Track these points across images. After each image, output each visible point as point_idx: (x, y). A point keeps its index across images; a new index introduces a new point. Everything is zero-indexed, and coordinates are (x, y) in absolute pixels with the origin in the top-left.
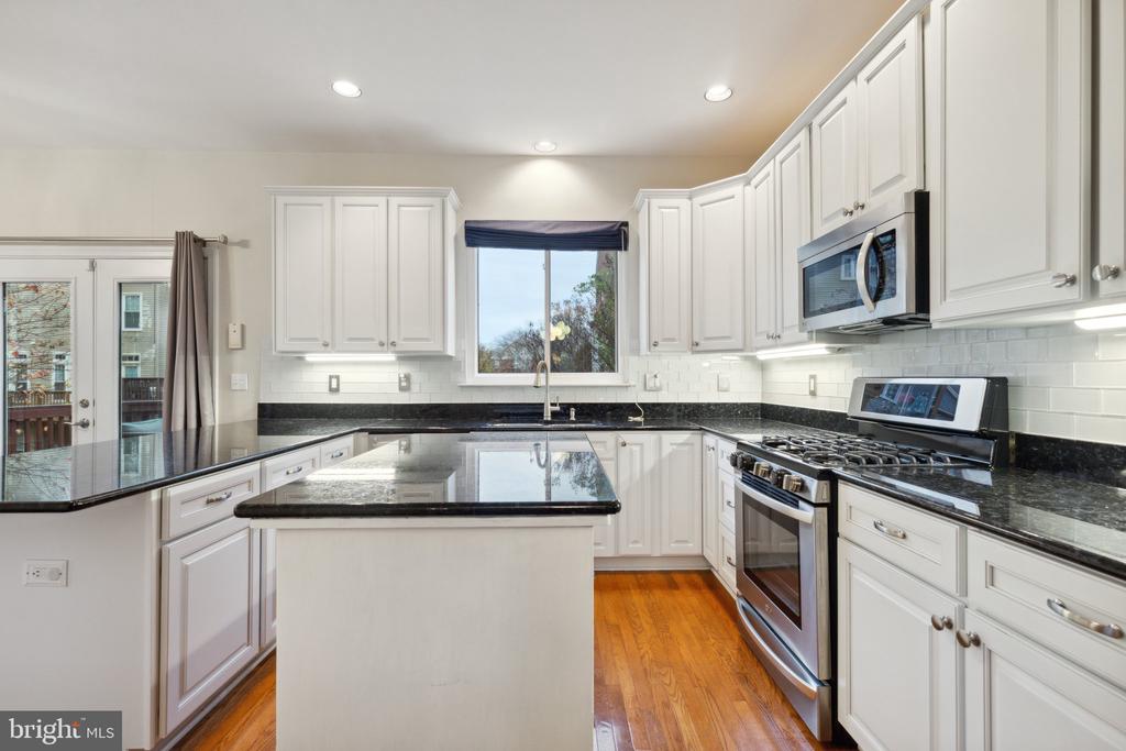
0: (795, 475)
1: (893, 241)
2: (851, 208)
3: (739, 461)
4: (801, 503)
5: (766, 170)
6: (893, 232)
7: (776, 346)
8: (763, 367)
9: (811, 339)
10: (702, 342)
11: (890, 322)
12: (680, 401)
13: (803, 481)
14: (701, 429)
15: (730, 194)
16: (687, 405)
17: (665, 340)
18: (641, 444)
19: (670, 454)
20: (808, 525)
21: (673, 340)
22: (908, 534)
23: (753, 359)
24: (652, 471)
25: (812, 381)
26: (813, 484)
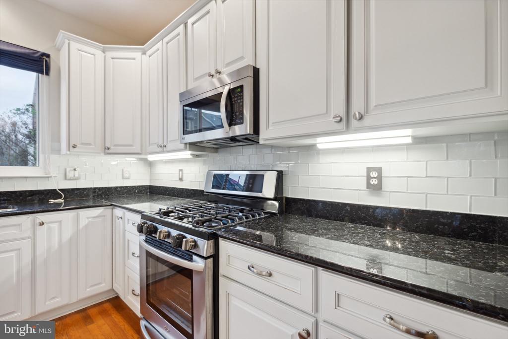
0: (189, 237)
1: (242, 91)
2: (213, 73)
3: (144, 230)
4: (194, 257)
5: (157, 47)
6: (241, 87)
7: (163, 152)
8: (150, 164)
9: (186, 148)
10: (112, 148)
11: (234, 139)
12: (95, 187)
13: (195, 241)
14: (111, 205)
15: (133, 57)
16: (100, 189)
17: (83, 144)
18: (60, 222)
19: (87, 226)
20: (199, 273)
21: (90, 144)
22: (272, 272)
23: (145, 160)
24: (71, 239)
25: (181, 172)
26: (201, 242)
